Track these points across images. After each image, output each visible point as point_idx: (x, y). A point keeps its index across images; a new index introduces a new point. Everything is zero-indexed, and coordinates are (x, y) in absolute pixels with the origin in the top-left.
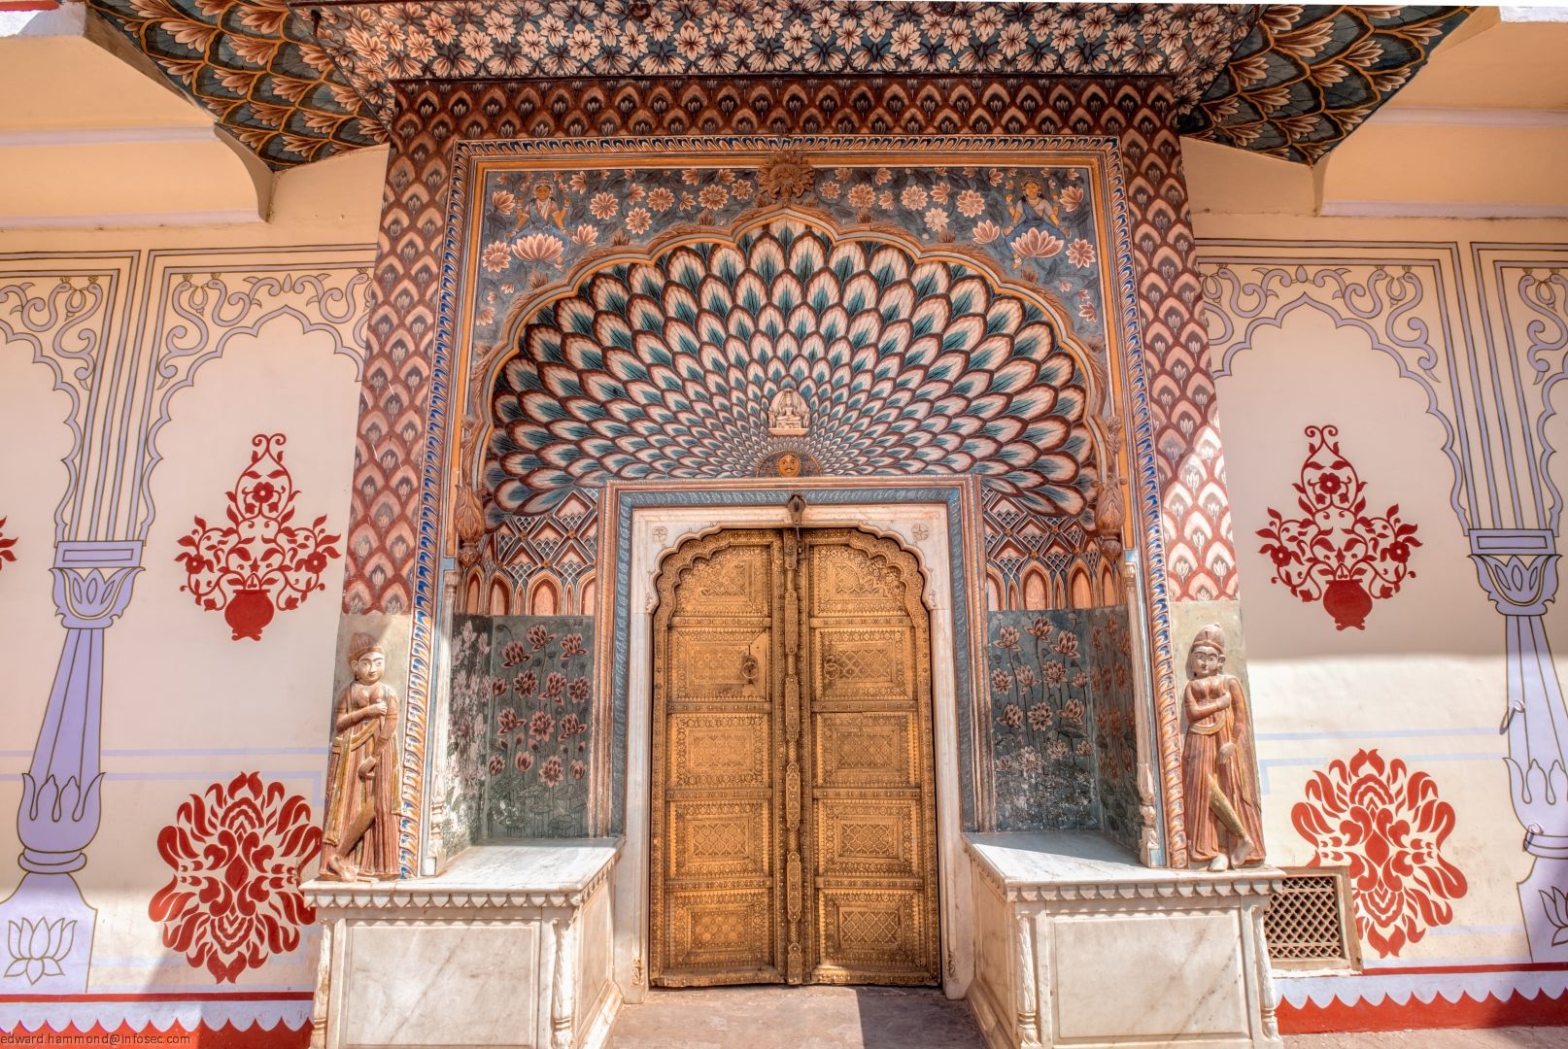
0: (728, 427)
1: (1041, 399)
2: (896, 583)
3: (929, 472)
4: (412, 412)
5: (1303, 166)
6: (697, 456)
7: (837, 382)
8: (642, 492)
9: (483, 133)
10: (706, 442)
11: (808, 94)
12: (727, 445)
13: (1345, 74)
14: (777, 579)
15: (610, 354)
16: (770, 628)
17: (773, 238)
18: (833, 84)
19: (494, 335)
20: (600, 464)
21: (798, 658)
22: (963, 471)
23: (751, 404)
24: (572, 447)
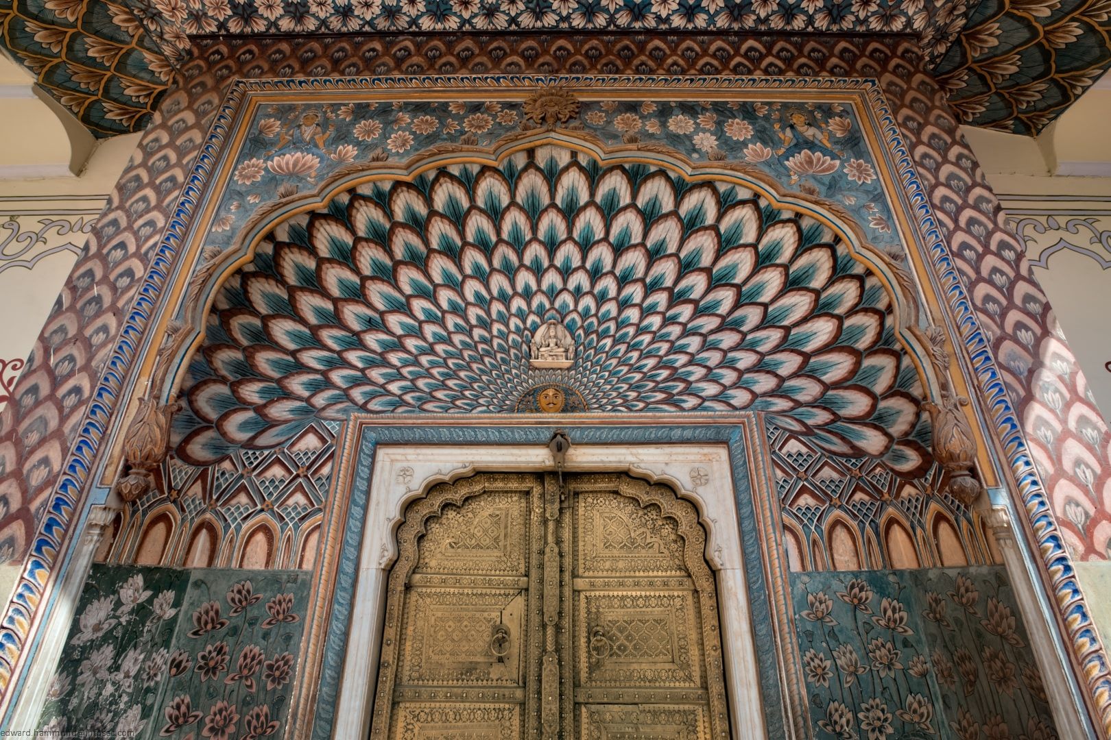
0: (487, 360)
1: (823, 330)
2: (673, 537)
3: (705, 409)
4: (111, 314)
5: (1026, 138)
6: (451, 389)
7: (604, 315)
8: (388, 427)
9: (263, 73)
10: (462, 374)
11: (574, 47)
12: (484, 378)
13: (1080, 32)
14: (536, 531)
15: (369, 284)
16: (527, 590)
17: (538, 169)
18: (598, 39)
19: (228, 240)
20: (346, 395)
21: (558, 629)
22: (744, 408)
23: (512, 337)
24: (318, 377)
